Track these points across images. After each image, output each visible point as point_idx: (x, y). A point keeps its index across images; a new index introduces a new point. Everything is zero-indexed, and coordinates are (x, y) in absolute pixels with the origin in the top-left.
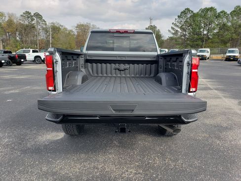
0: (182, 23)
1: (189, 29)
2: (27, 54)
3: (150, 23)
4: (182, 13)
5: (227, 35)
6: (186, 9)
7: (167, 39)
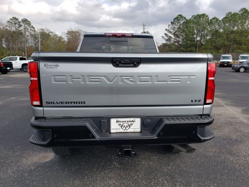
0: (176, 29)
1: (182, 36)
2: (13, 62)
3: (144, 29)
4: (175, 19)
5: (220, 41)
6: (178, 16)
7: (161, 46)
